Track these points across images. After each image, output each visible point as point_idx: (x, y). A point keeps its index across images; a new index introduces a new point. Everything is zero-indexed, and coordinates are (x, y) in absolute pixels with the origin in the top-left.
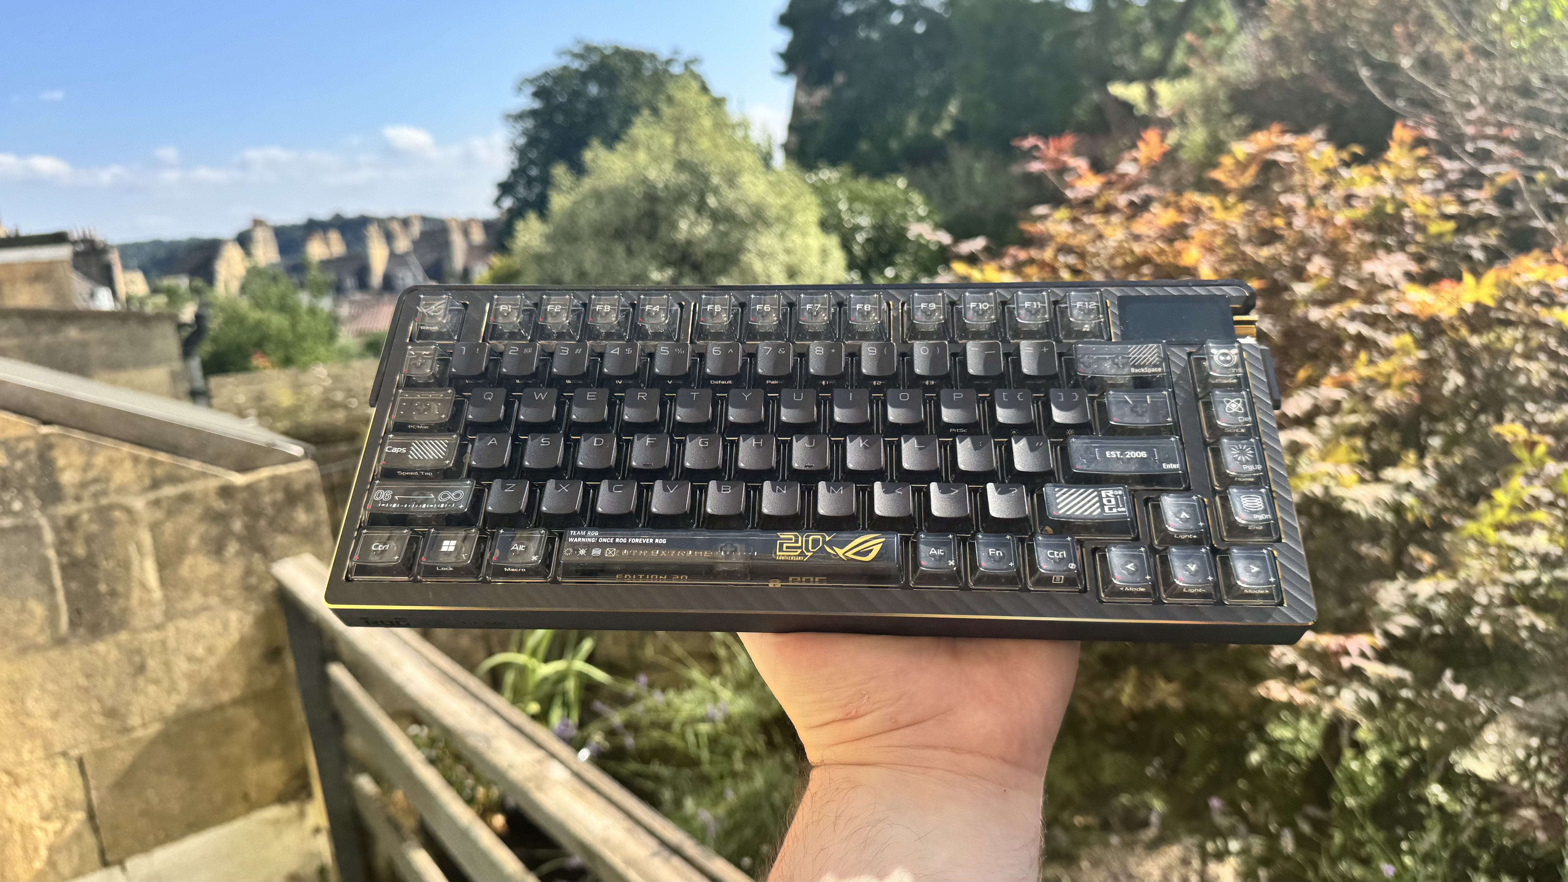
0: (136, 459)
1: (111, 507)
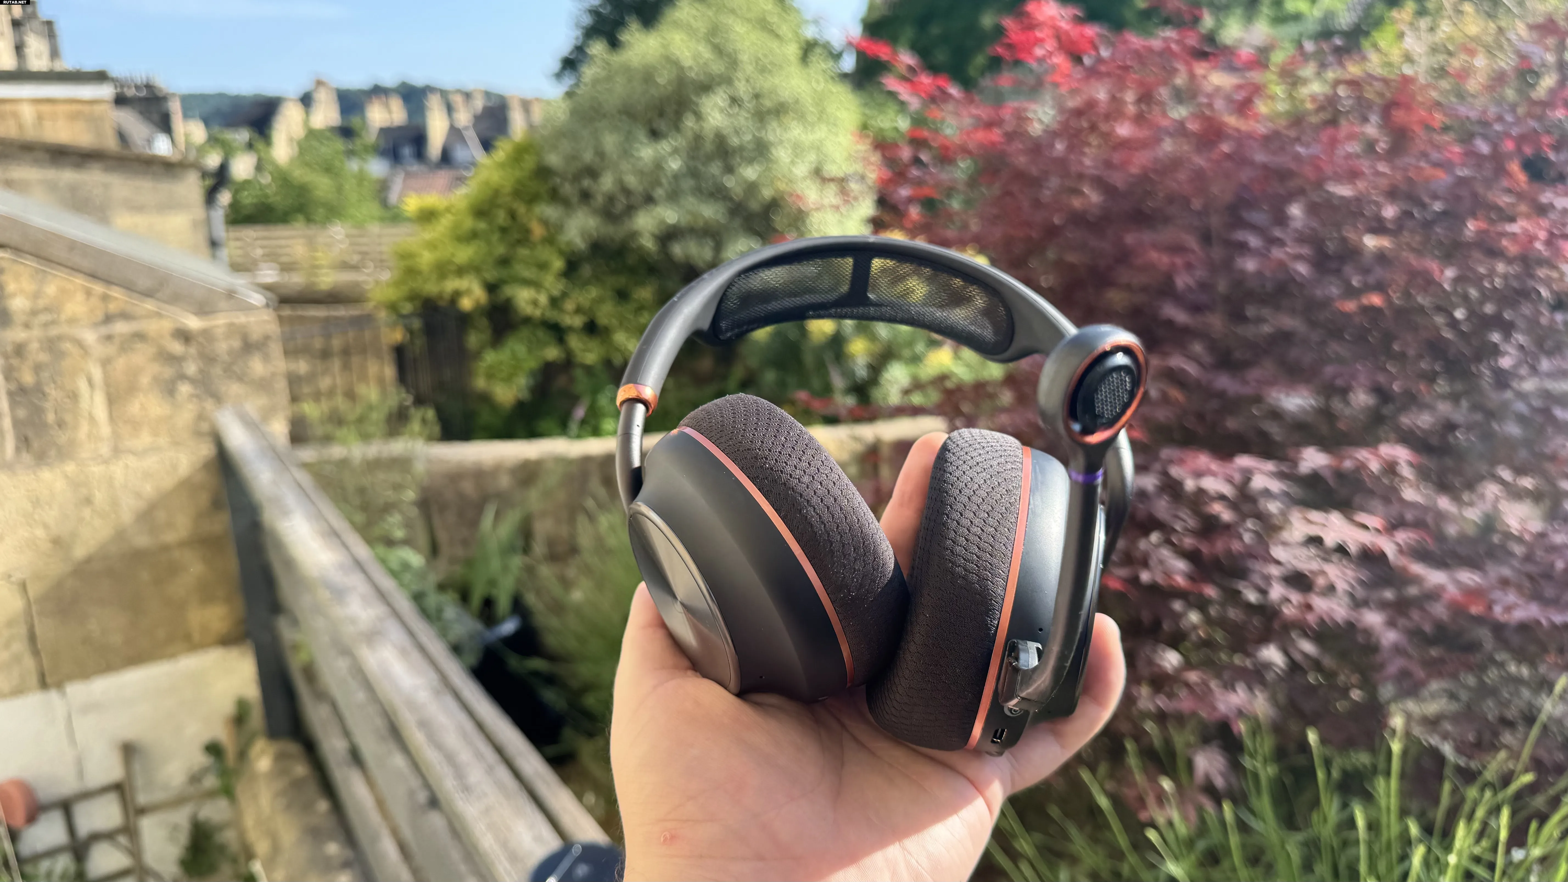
0: (88, 293)
1: (60, 338)
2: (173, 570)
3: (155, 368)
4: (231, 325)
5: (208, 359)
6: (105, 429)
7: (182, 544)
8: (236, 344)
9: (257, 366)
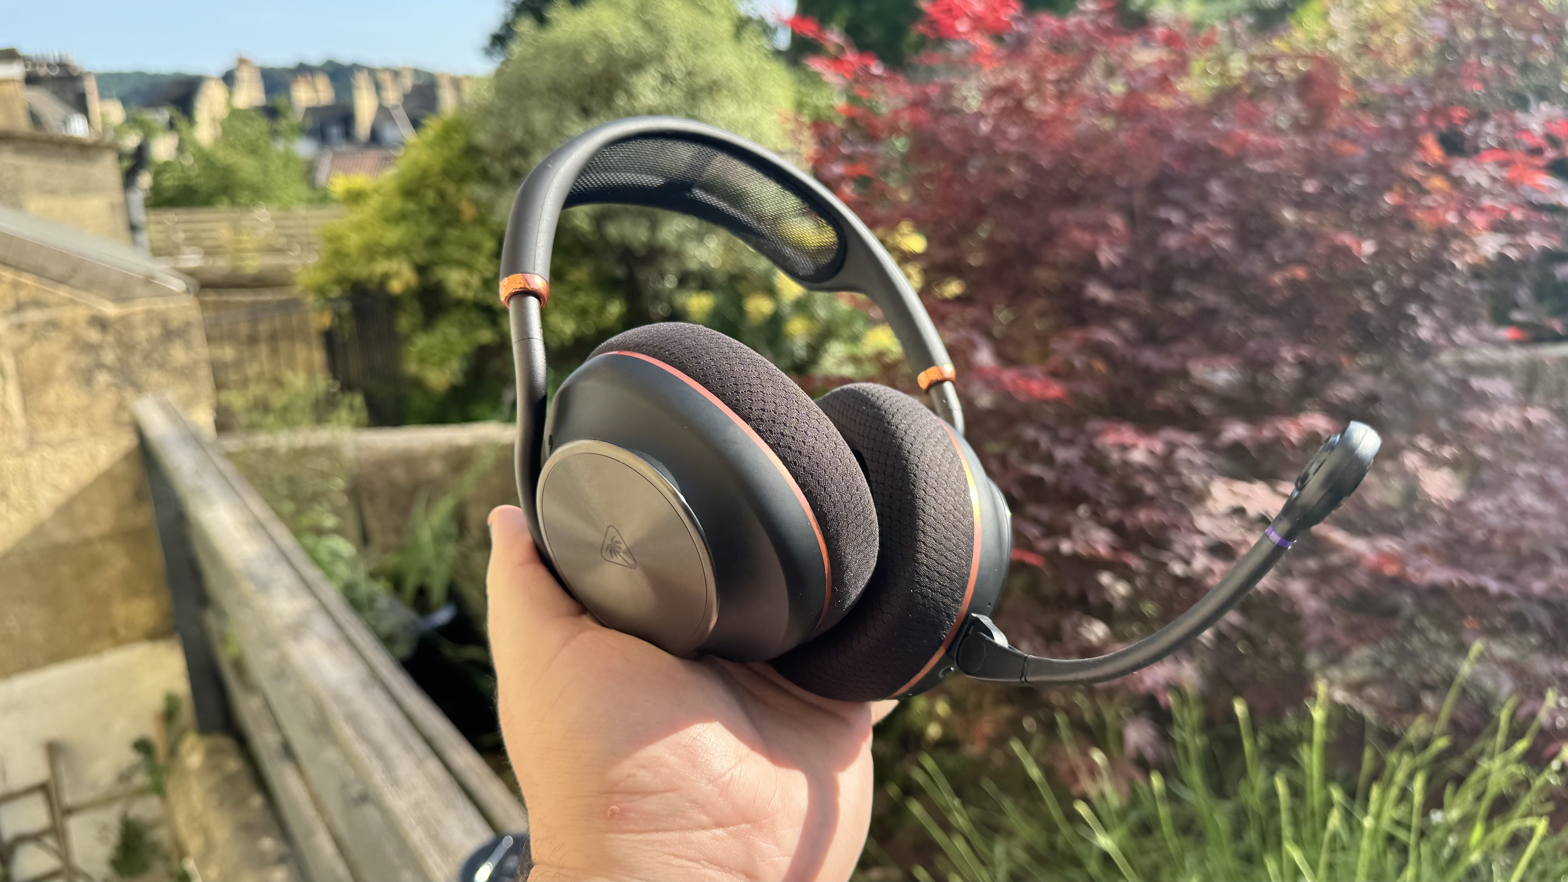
2: (96, 563)
3: (69, 357)
4: (150, 312)
5: (127, 347)
6: (20, 421)
7: (106, 538)
8: (156, 331)
9: (179, 354)
